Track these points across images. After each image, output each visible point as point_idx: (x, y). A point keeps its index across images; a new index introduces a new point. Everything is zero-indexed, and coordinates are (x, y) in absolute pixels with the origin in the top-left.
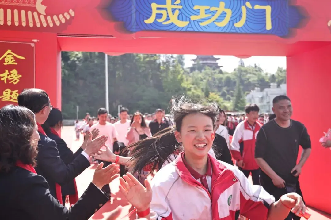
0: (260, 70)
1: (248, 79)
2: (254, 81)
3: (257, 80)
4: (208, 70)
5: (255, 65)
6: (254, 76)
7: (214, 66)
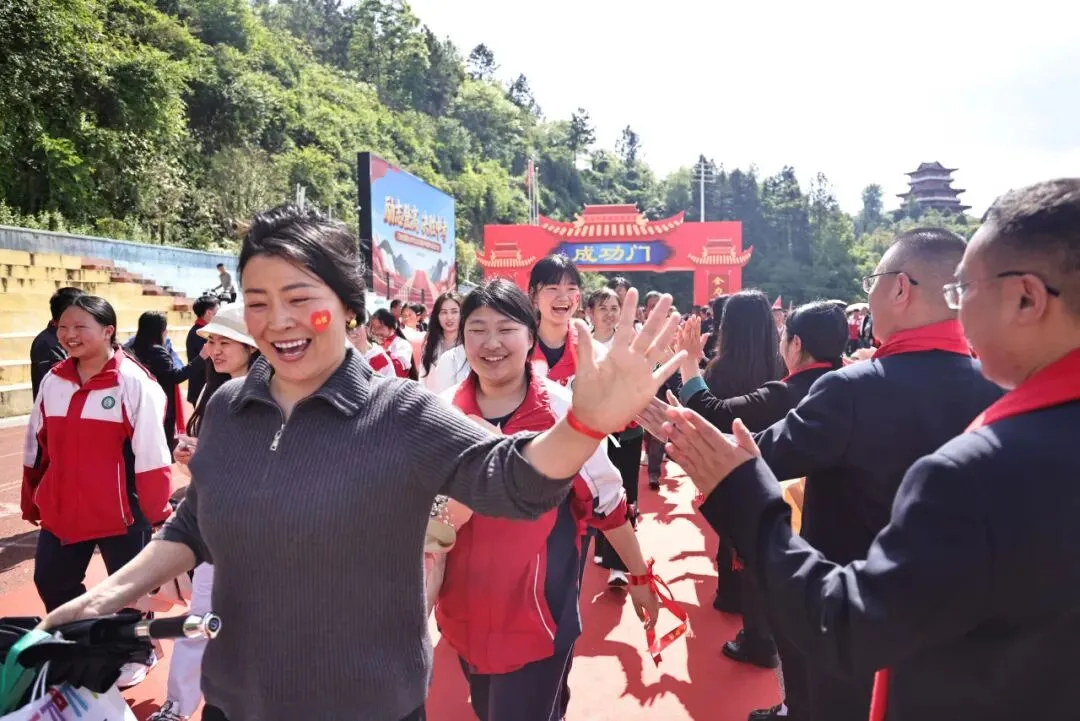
4: (933, 215)
7: (948, 207)
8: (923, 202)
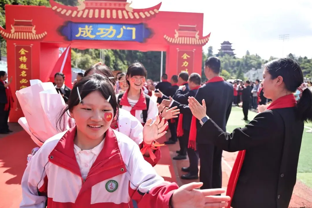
0: (259, 58)
1: (251, 62)
2: (254, 64)
3: (256, 64)
4: (227, 56)
5: (256, 54)
6: (254, 61)
7: (231, 54)
8: (224, 52)
